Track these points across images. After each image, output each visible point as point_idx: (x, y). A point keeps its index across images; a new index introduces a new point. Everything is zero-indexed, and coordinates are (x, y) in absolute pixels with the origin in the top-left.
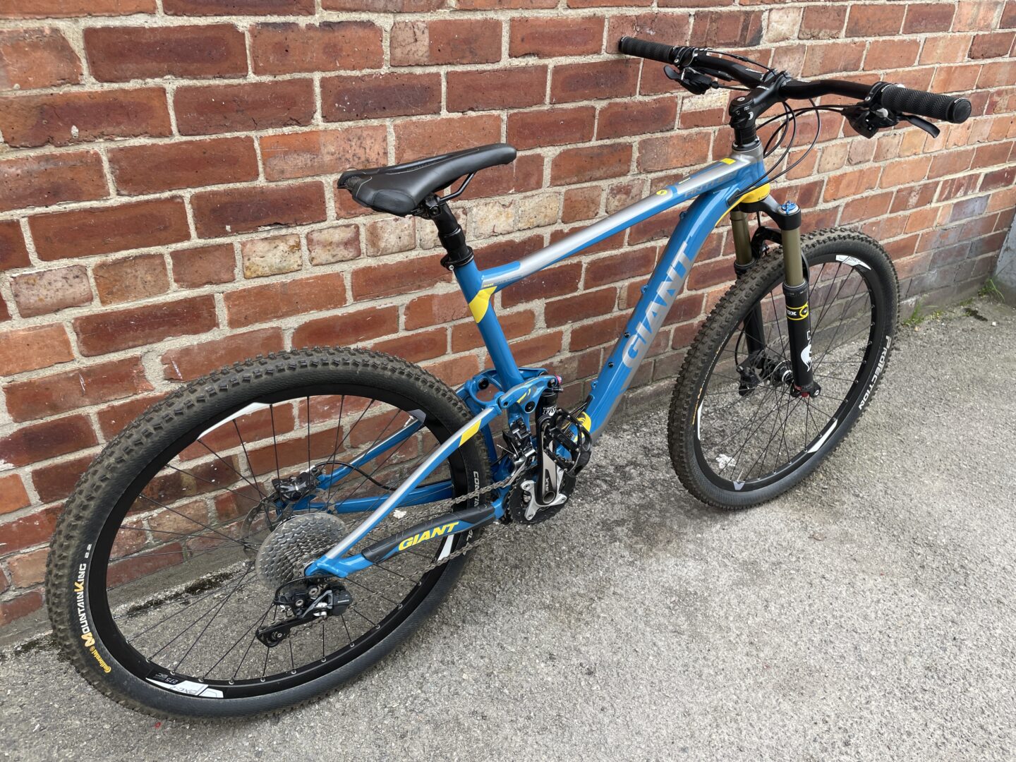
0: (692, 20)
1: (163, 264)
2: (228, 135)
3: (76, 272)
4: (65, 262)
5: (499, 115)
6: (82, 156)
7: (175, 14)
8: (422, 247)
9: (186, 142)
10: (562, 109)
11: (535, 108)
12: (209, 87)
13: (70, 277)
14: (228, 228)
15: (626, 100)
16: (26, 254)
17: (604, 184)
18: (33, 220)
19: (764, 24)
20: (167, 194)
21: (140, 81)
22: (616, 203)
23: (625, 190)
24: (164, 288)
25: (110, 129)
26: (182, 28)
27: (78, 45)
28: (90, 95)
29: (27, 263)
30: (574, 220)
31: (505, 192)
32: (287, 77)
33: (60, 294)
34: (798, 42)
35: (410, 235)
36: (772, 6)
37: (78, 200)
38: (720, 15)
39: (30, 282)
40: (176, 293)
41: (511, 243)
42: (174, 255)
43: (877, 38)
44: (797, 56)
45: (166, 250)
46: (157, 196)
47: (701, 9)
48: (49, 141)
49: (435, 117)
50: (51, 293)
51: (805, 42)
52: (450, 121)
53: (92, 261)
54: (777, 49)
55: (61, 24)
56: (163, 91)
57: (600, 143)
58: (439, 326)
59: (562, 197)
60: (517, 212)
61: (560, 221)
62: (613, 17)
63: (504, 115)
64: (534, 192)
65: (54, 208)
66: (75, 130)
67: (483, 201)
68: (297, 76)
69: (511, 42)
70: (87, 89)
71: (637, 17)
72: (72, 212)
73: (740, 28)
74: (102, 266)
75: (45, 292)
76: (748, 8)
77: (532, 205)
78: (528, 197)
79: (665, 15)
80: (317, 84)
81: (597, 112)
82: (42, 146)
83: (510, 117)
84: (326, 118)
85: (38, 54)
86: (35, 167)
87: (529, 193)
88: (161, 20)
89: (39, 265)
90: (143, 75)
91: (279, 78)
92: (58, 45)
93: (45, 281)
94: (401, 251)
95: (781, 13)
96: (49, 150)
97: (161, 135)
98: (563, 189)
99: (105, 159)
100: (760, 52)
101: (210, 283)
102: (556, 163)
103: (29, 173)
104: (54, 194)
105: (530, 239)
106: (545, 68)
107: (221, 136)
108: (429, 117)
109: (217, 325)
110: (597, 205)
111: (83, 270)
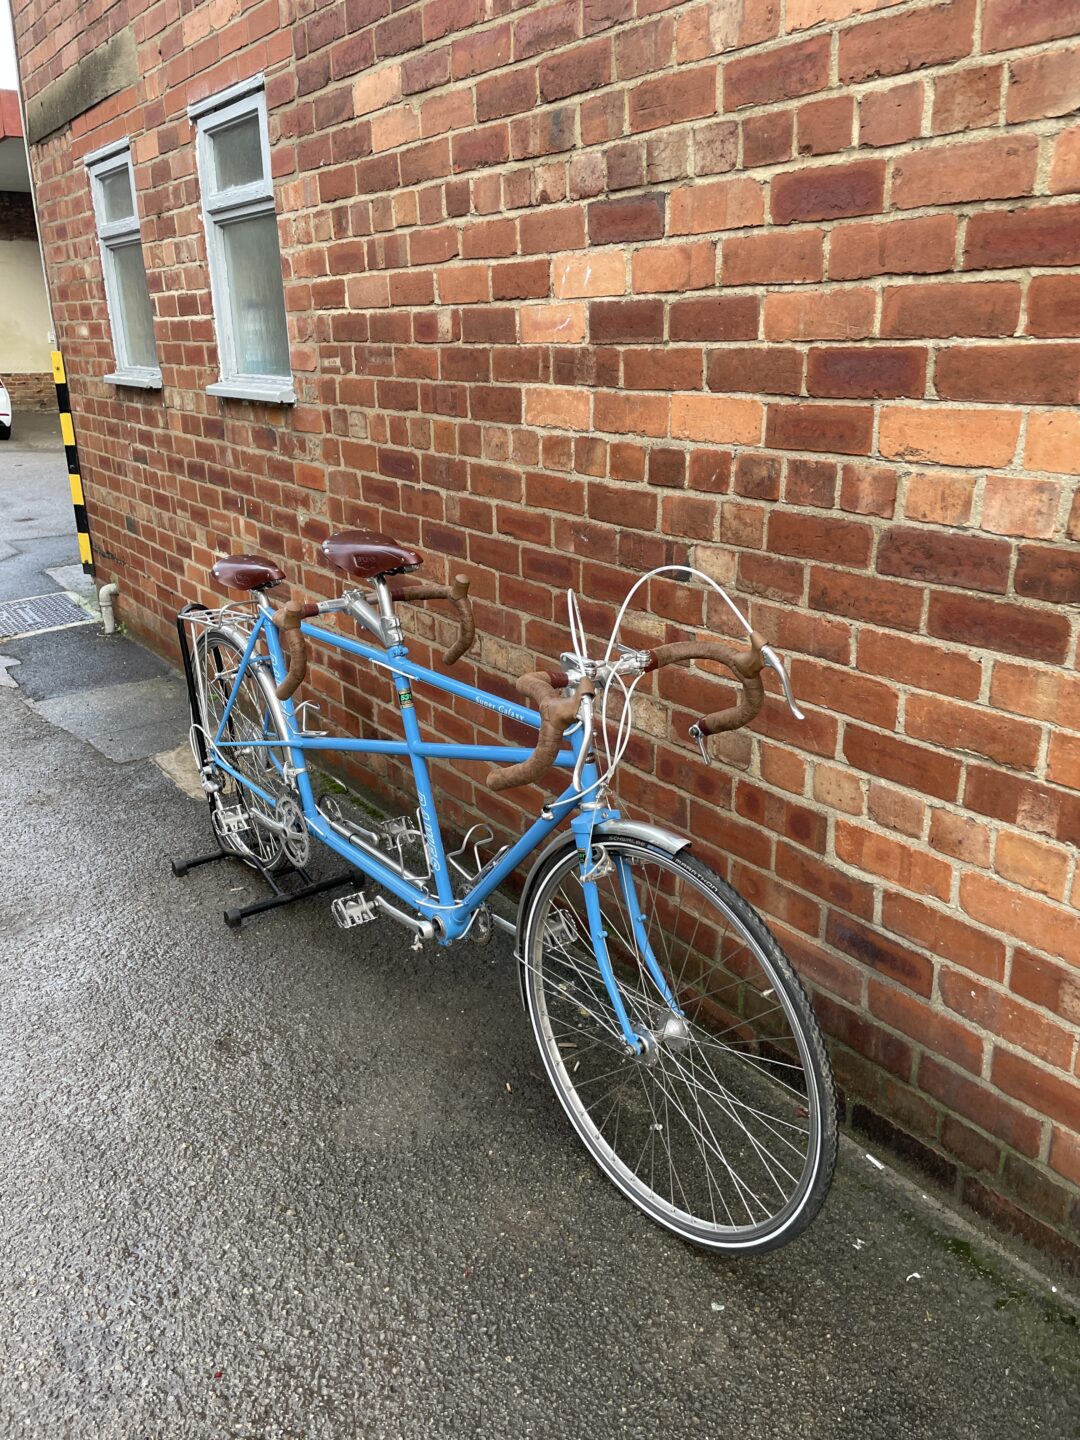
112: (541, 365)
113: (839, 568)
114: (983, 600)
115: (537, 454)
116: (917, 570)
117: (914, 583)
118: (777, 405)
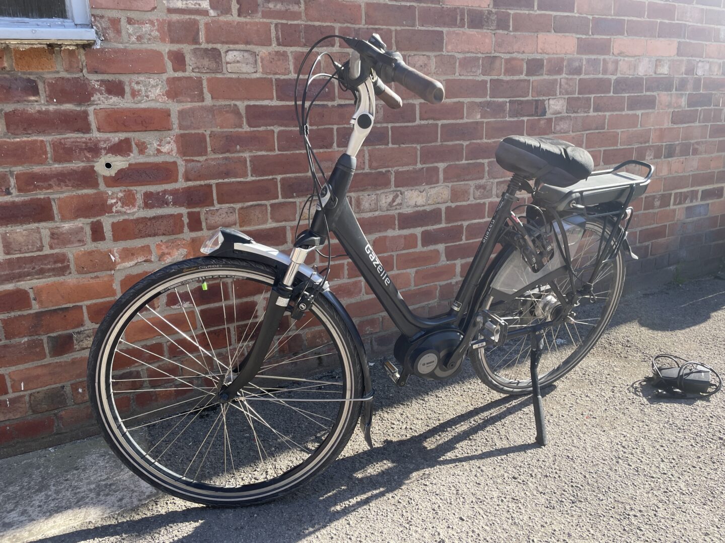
0: (508, 104)
1: (266, 209)
2: (297, 152)
3: (231, 210)
4: (227, 205)
5: (416, 147)
6: (239, 158)
7: (281, 100)
8: (381, 210)
9: (280, 154)
10: (447, 145)
11: (433, 144)
12: (291, 130)
13: (229, 212)
14: (295, 194)
15: (479, 141)
16: (213, 200)
17: (471, 183)
18: (217, 184)
19: (547, 106)
20: (270, 177)
21: (265, 128)
22: (479, 194)
23: (483, 187)
24: (265, 222)
25: (251, 147)
26: (282, 106)
27: (243, 111)
28: (246, 132)
29: (213, 205)
30: (457, 201)
31: (420, 184)
32: (323, 127)
33: (224, 220)
34: (567, 114)
35: (375, 204)
36: (550, 97)
37: (236, 177)
38: (522, 101)
39: (213, 213)
40: (271, 225)
41: (424, 211)
42: (272, 205)
43: (612, 113)
44: (568, 122)
45: (268, 203)
46: (267, 177)
47: (512, 99)
48: (228, 151)
49: (386, 146)
50: (220, 219)
51: (570, 114)
52: (392, 149)
53: (238, 206)
54: (556, 117)
55: (238, 103)
56: (273, 131)
57: (467, 162)
58: (389, 254)
59: (450, 189)
60: (427, 195)
61: (449, 201)
62: (468, 102)
63: (418, 147)
64: (435, 185)
65: (226, 180)
66: (238, 147)
67: (410, 188)
68: (327, 126)
69: (420, 113)
70: (244, 130)
71: (480, 103)
72: (233, 182)
73: (534, 107)
74: (242, 208)
75: (217, 219)
76: (537, 98)
77: (434, 192)
78: (432, 187)
79: (494, 101)
80: (335, 130)
81: (464, 147)
82: (225, 153)
83: (421, 148)
84: (338, 146)
85: (228, 115)
86: (221, 162)
87: (433, 186)
88: (275, 103)
89: (217, 206)
90: (266, 125)
91: (320, 127)
92: (236, 111)
93: (218, 214)
94: (371, 211)
95: (555, 100)
96: (227, 155)
97: (271, 150)
98: (450, 185)
99: (248, 160)
100: (547, 119)
101: (285, 221)
102: (445, 170)
103: (219, 164)
104: (227, 174)
105: (434, 210)
106: (437, 125)
107: (295, 152)
108: (383, 147)
109: (286, 242)
110: (469, 194)
111: (234, 209)
112: (459, 18)
113: (602, 95)
114: (638, 96)
115: (454, 68)
116: (624, 91)
117: (623, 95)
118: (582, 38)
